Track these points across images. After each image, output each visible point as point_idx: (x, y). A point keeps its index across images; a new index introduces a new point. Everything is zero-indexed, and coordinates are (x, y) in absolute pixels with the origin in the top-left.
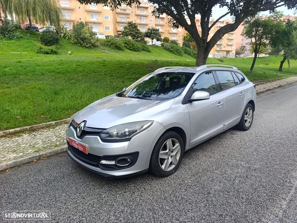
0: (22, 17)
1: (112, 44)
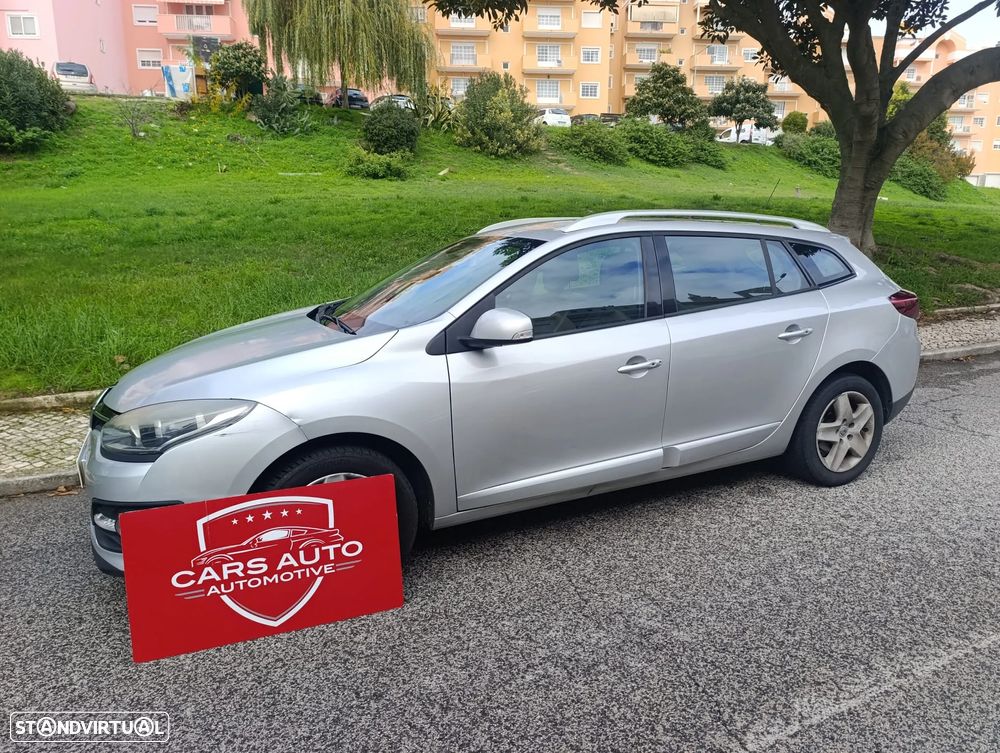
0: (320, 69)
1: (585, 143)
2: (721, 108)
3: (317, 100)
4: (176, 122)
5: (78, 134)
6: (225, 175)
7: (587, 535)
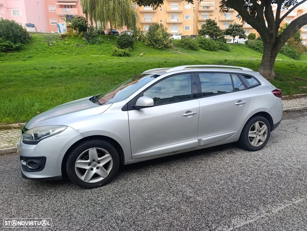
0: (104, 23)
1: (185, 44)
2: (228, 32)
3: (103, 33)
4: (61, 41)
5: (32, 45)
6: (76, 56)
7: (174, 167)
